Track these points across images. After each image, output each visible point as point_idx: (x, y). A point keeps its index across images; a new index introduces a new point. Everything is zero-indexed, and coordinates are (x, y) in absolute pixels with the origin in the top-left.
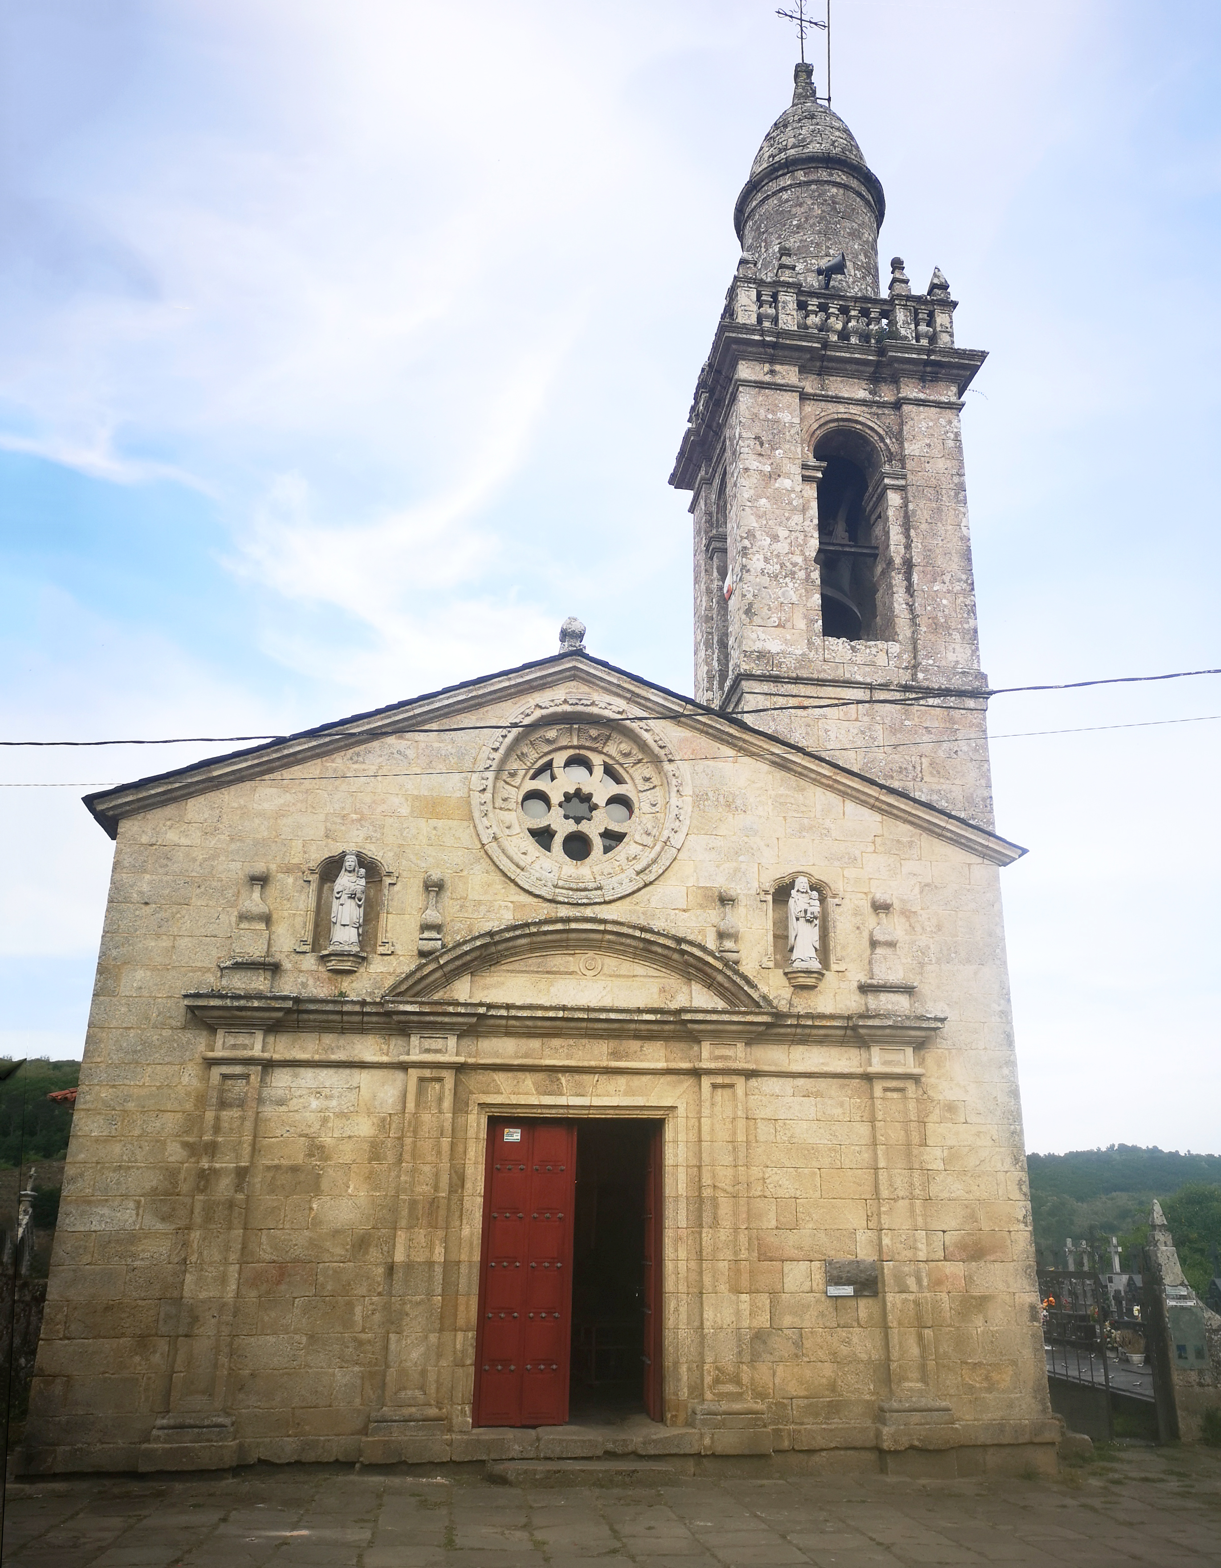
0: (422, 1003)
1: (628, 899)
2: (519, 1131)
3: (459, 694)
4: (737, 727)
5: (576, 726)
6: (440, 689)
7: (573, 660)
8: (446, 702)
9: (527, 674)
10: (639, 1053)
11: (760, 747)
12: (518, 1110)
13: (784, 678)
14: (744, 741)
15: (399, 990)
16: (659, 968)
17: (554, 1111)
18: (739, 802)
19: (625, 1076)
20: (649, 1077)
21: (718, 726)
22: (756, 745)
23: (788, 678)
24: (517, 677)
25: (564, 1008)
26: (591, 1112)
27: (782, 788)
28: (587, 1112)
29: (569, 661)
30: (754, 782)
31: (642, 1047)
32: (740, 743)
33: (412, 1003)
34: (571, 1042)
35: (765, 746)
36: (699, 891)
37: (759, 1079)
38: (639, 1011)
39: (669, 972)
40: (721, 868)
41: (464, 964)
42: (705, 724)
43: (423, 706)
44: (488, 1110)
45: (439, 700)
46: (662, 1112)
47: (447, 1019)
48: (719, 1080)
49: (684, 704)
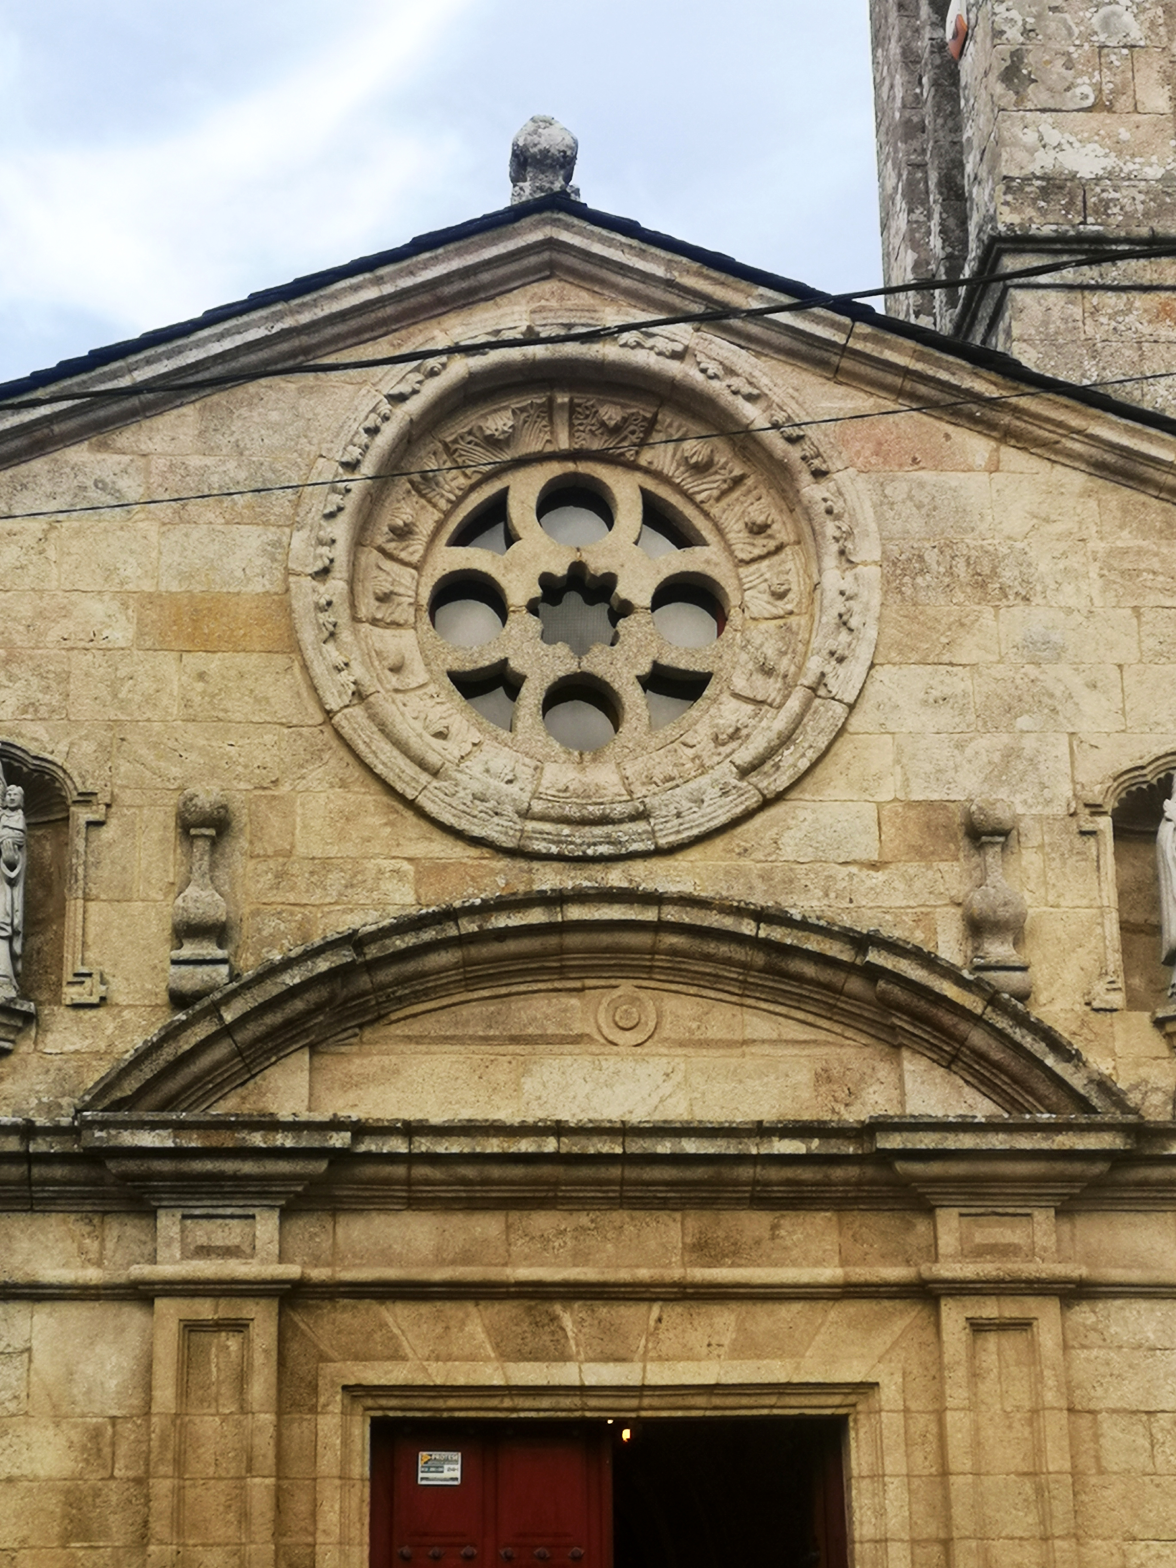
0: (179, 1127)
1: (720, 843)
2: (457, 1456)
3: (247, 327)
4: (993, 376)
5: (562, 399)
6: (197, 313)
7: (545, 222)
8: (216, 348)
9: (426, 266)
10: (767, 1245)
11: (1060, 424)
12: (451, 1403)
13: (1117, 241)
14: (1016, 411)
15: (118, 1094)
16: (811, 1018)
17: (546, 1402)
18: (1008, 574)
19: (733, 1305)
20: (797, 1307)
21: (943, 375)
22: (1048, 420)
23: (1127, 240)
24: (400, 274)
25: (559, 1129)
26: (646, 1402)
27: (1125, 533)
28: (634, 1403)
29: (536, 226)
30: (1047, 520)
31: (774, 1227)
32: (1006, 419)
33: (153, 1126)
34: (584, 1219)
35: (1075, 421)
36: (912, 814)
37: (1100, 1305)
38: (761, 1130)
39: (838, 1028)
40: (969, 752)
41: (288, 1024)
42: (906, 372)
43: (157, 359)
44: (370, 1402)
45: (198, 344)
46: (836, 1400)
47: (248, 1167)
48: (990, 1309)
49: (846, 320)
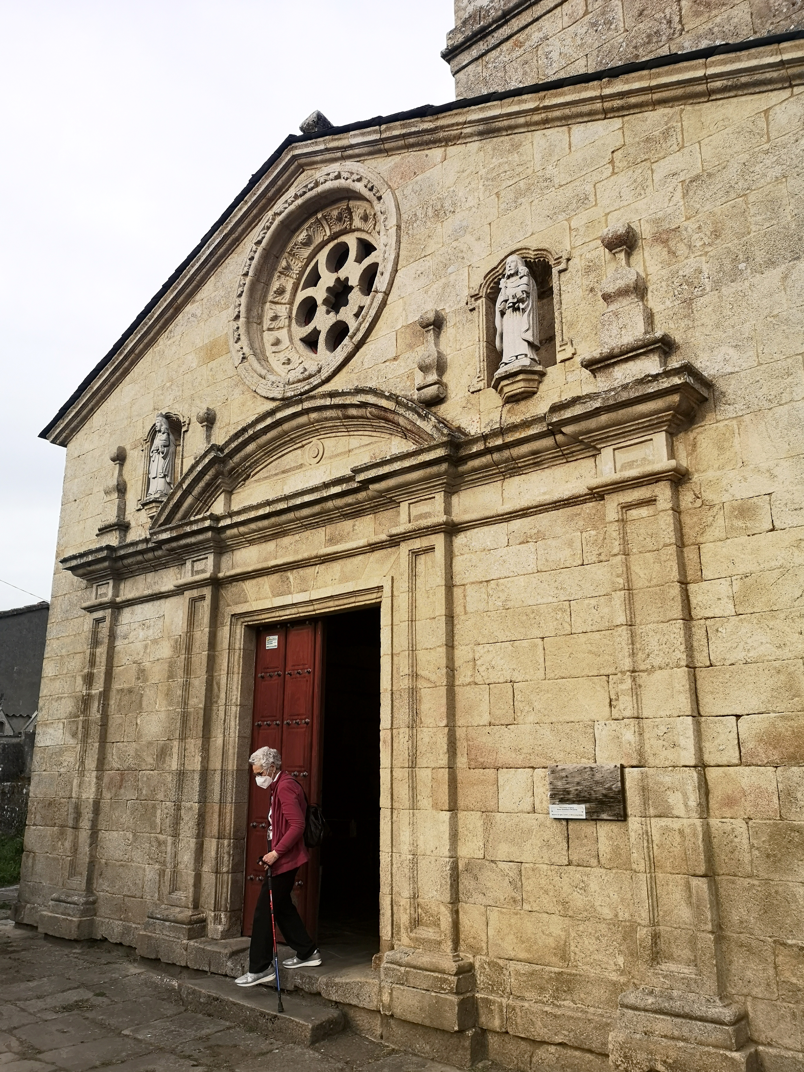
0: (171, 529)
1: (345, 370)
2: (276, 637)
5: (319, 216)
7: (290, 151)
10: (351, 533)
13: (490, 25)
15: (160, 522)
18: (447, 204)
19: (340, 561)
23: (494, 22)
26: (316, 607)
28: (311, 608)
29: (287, 154)
31: (354, 526)
36: (408, 330)
38: (326, 486)
39: (378, 434)
40: (430, 292)
42: (403, 136)
48: (417, 544)
49: (377, 127)
